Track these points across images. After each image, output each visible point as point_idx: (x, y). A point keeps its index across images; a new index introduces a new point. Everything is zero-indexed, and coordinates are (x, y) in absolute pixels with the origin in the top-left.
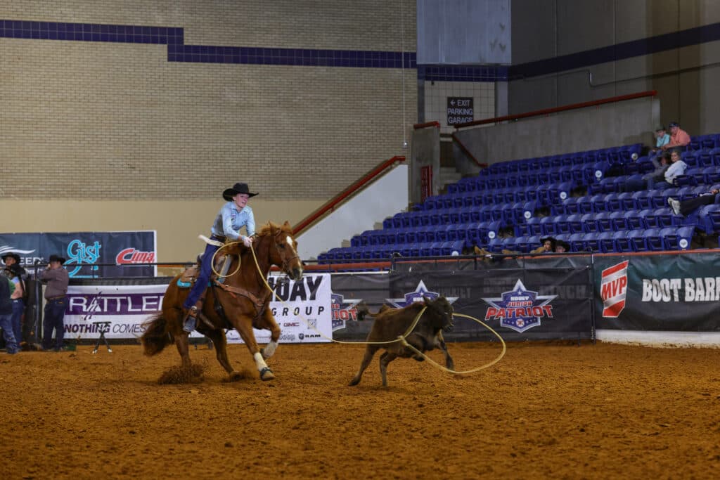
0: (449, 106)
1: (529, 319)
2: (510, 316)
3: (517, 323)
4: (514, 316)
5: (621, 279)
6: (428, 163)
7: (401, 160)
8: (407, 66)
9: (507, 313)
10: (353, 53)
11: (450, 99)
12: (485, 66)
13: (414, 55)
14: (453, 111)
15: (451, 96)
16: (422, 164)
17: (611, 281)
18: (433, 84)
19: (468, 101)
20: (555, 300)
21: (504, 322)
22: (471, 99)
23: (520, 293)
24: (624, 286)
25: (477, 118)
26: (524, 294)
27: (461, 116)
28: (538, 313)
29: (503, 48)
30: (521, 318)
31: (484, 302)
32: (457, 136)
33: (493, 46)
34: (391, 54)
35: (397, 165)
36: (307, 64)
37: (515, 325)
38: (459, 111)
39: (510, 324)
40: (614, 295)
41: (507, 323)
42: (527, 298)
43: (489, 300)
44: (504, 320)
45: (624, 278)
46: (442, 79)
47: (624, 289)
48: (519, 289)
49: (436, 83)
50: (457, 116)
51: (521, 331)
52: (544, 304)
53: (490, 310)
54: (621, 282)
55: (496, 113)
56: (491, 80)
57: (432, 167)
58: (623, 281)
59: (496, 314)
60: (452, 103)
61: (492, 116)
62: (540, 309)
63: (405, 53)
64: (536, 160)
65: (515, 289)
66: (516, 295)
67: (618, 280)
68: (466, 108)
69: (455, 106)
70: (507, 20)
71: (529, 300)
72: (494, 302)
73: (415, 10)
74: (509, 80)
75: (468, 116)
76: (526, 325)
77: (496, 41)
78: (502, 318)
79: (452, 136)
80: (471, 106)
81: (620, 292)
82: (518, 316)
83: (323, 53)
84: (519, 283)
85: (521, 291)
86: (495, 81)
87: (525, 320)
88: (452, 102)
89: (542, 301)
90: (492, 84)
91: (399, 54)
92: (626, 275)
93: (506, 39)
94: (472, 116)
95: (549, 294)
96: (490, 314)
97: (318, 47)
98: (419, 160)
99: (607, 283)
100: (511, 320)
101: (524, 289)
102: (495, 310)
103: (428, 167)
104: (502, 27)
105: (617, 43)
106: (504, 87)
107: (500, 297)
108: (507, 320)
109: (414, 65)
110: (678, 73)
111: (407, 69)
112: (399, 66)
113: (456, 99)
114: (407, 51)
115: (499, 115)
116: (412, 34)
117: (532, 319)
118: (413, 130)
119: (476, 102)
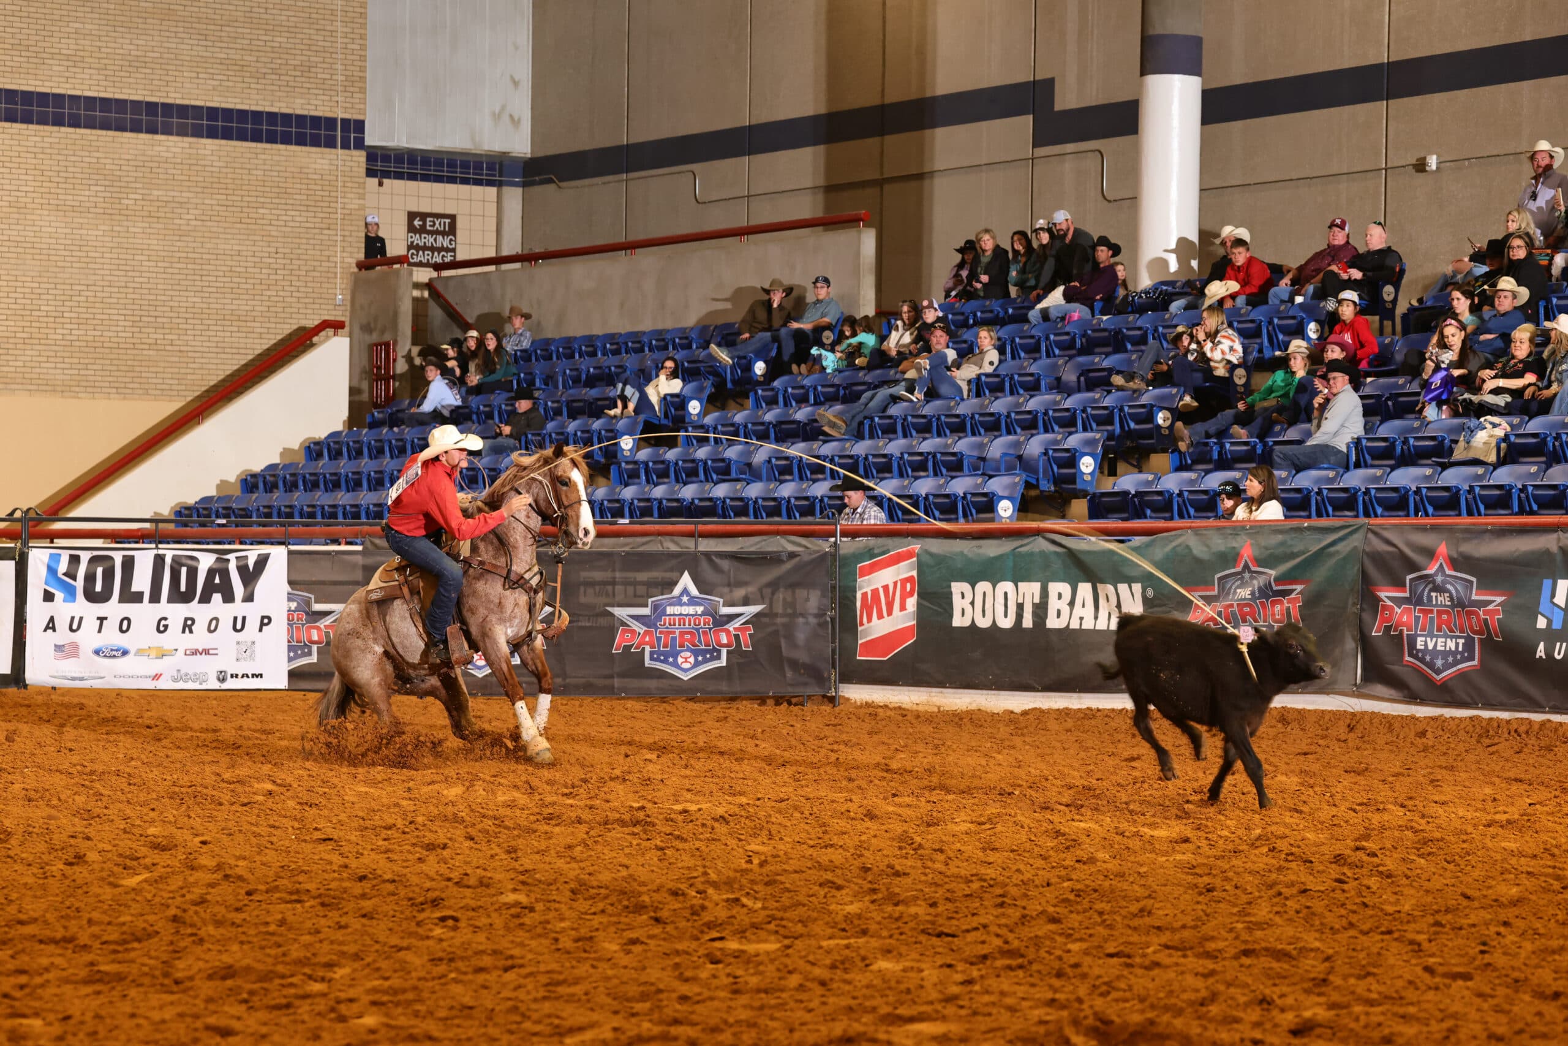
0: (411, 229)
1: (703, 653)
2: (665, 646)
3: (680, 660)
4: (673, 646)
5: (904, 581)
6: (387, 337)
7: (337, 326)
8: (345, 146)
9: (659, 639)
10: (243, 115)
11: (412, 216)
12: (481, 155)
13: (360, 126)
14: (417, 239)
15: (415, 209)
16: (375, 338)
17: (879, 585)
18: (381, 184)
19: (447, 221)
20: (757, 615)
21: (652, 659)
22: (453, 218)
23: (685, 599)
24: (911, 594)
25: (461, 256)
26: (693, 602)
27: (433, 249)
28: (724, 640)
29: (515, 122)
30: (689, 650)
31: (612, 615)
32: (440, 288)
33: (497, 117)
34: (316, 121)
35: (328, 338)
36: (152, 130)
37: (676, 665)
38: (429, 240)
39: (665, 661)
40: (890, 613)
41: (658, 660)
42: (700, 609)
43: (620, 612)
44: (652, 653)
45: (910, 579)
46: (399, 176)
47: (912, 603)
48: (685, 591)
49: (386, 181)
50: (424, 248)
51: (685, 677)
52: (737, 623)
53: (624, 631)
54: (903, 588)
55: (498, 247)
56: (490, 183)
57: (395, 343)
58: (908, 586)
59: (636, 641)
60: (417, 223)
61: (491, 253)
62: (728, 632)
63: (342, 120)
64: (611, 337)
65: (677, 591)
66: (678, 602)
67: (895, 583)
68: (443, 234)
69: (423, 230)
70: (524, 71)
71: (703, 614)
72: (632, 617)
73: (363, 37)
74: (525, 185)
75: (447, 250)
76: (697, 664)
77: (503, 108)
78: (648, 649)
79: (429, 286)
80: (452, 230)
81: (903, 608)
82: (682, 646)
83: (183, 111)
84: (686, 581)
85: (688, 594)
86: (499, 184)
87: (696, 653)
88: (417, 221)
89: (732, 617)
90: (493, 190)
91: (331, 122)
92: (914, 573)
93: (522, 105)
94: (454, 250)
95: (746, 602)
96: (623, 639)
97: (175, 98)
98: (367, 328)
99: (868, 590)
100: (667, 655)
101: (694, 591)
102: (633, 632)
103: (387, 345)
104: (516, 83)
105: (754, 122)
106: (514, 197)
107: (646, 606)
108: (660, 653)
109: (360, 144)
110: (880, 183)
111: (346, 152)
112: (331, 144)
113: (423, 216)
114: (347, 116)
115: (505, 252)
116: (357, 82)
117: (711, 652)
118: (356, 270)
119: (460, 224)
